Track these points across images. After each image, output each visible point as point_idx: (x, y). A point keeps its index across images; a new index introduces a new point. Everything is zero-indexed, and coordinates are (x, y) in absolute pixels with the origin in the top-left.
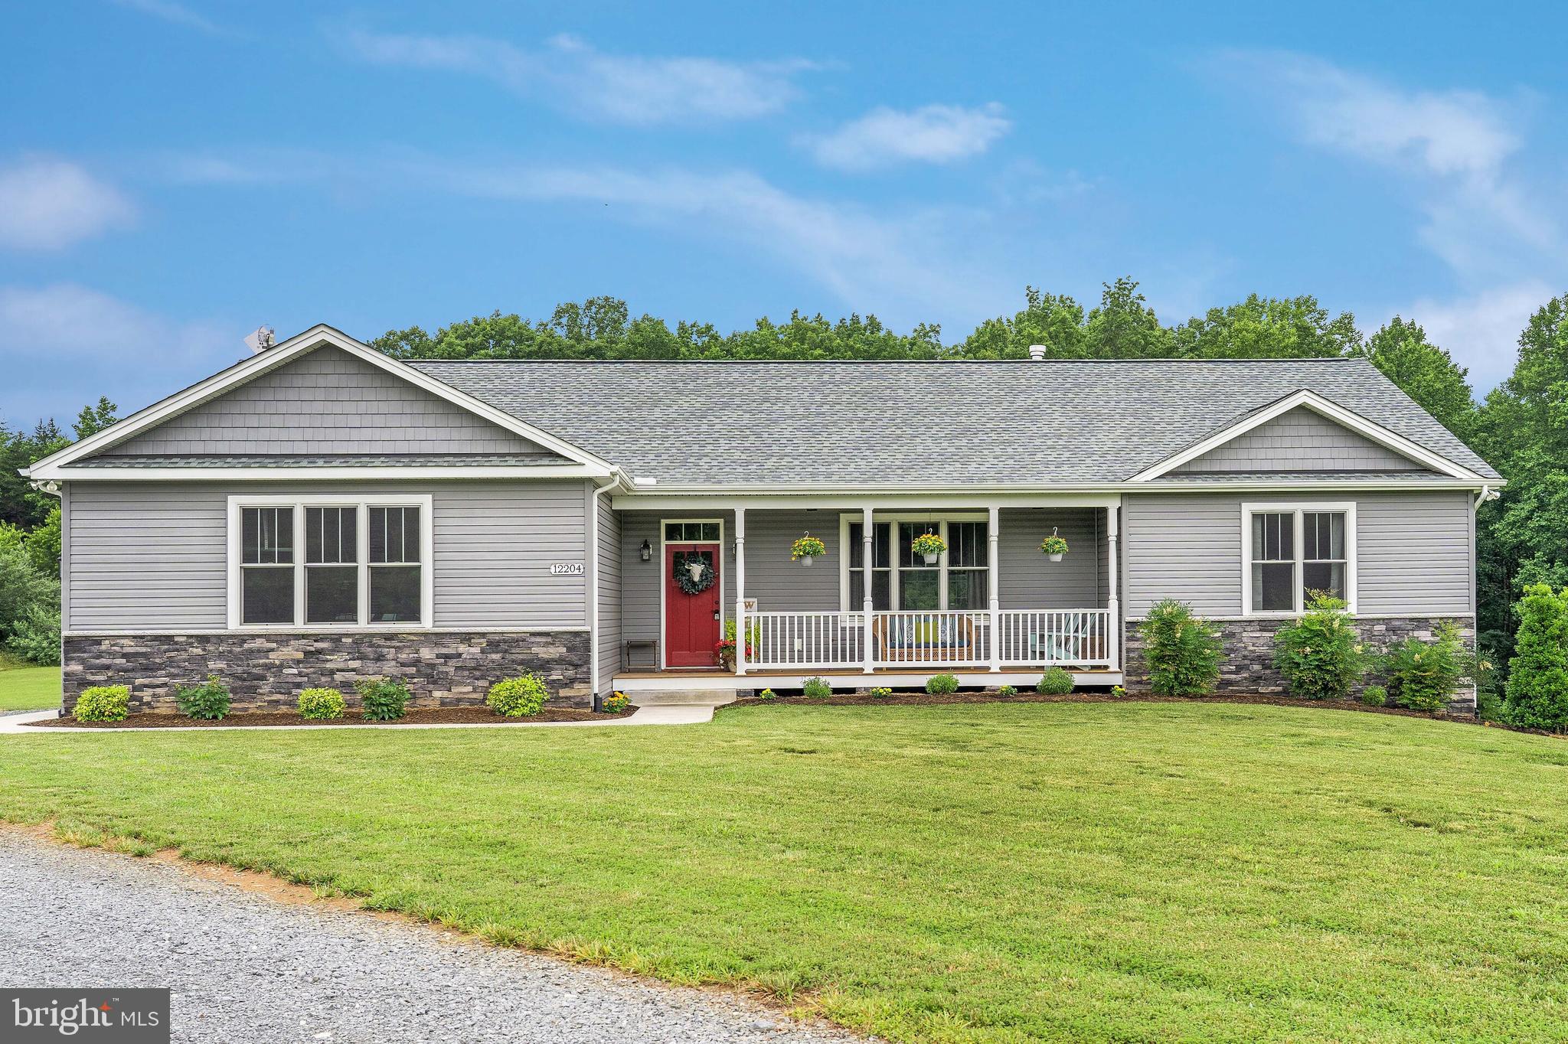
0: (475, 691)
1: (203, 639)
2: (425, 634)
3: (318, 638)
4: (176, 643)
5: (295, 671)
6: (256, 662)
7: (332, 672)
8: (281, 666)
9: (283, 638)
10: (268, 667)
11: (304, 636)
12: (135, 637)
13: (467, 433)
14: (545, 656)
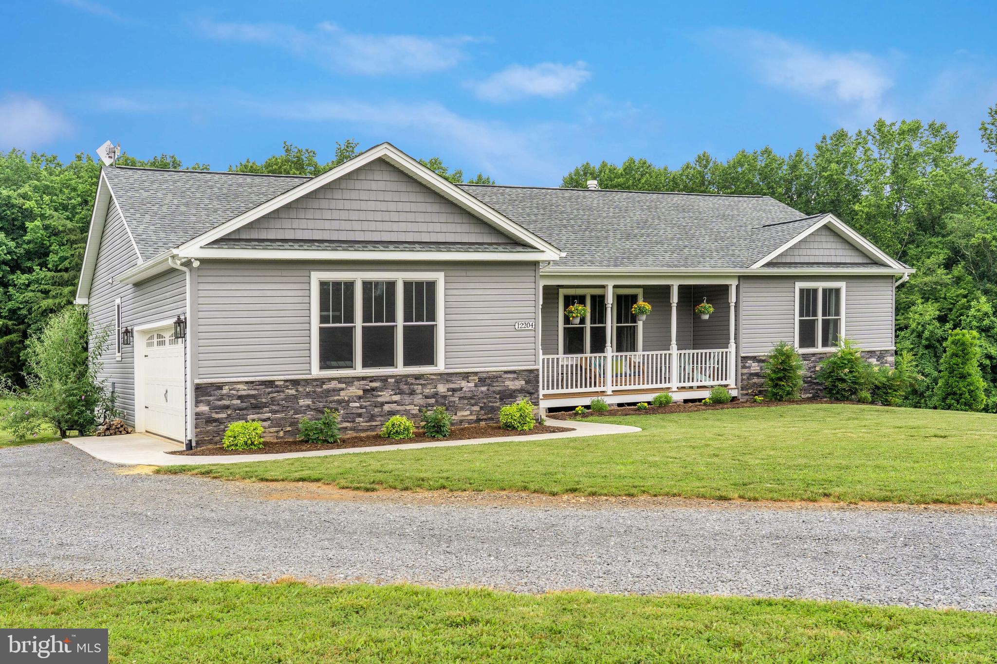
0: (471, 414)
1: (295, 383)
2: (440, 374)
3: (372, 379)
4: (277, 386)
5: (357, 405)
6: (331, 399)
7: (382, 404)
8: (348, 402)
9: (351, 380)
10: (339, 402)
11: (364, 378)
12: (247, 383)
13: (465, 228)
14: (513, 387)
